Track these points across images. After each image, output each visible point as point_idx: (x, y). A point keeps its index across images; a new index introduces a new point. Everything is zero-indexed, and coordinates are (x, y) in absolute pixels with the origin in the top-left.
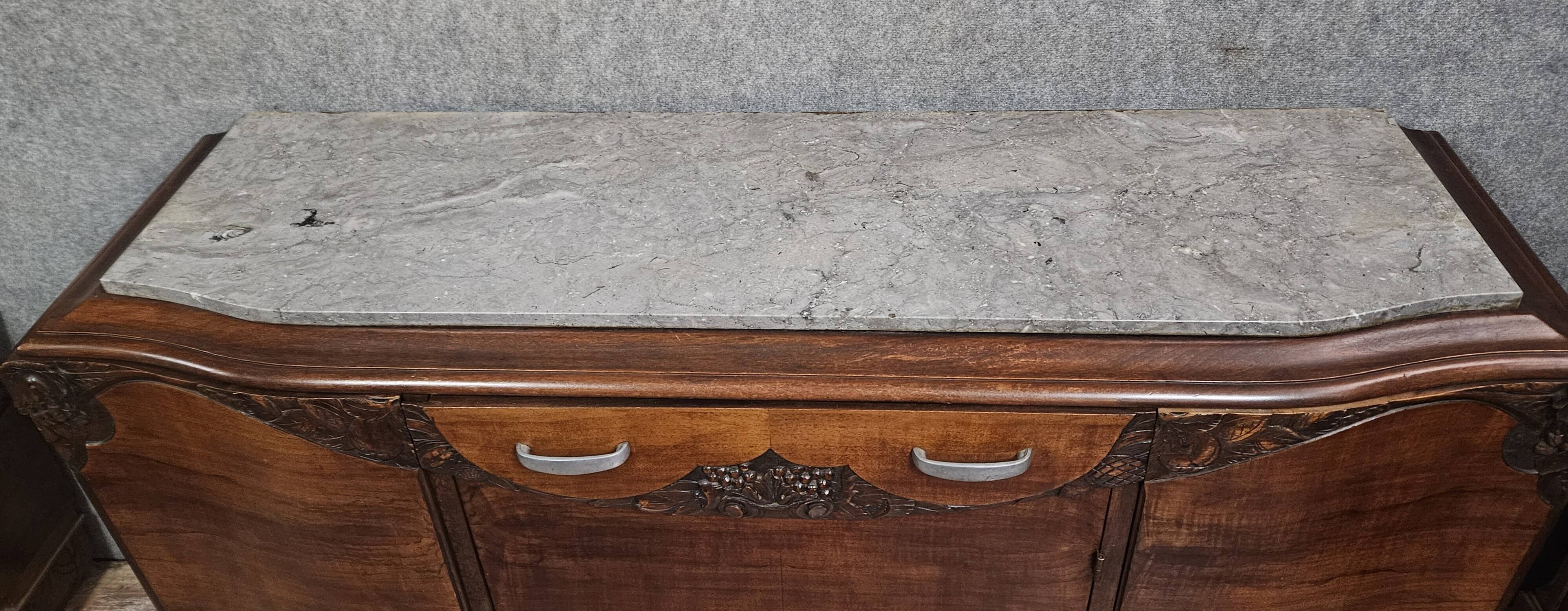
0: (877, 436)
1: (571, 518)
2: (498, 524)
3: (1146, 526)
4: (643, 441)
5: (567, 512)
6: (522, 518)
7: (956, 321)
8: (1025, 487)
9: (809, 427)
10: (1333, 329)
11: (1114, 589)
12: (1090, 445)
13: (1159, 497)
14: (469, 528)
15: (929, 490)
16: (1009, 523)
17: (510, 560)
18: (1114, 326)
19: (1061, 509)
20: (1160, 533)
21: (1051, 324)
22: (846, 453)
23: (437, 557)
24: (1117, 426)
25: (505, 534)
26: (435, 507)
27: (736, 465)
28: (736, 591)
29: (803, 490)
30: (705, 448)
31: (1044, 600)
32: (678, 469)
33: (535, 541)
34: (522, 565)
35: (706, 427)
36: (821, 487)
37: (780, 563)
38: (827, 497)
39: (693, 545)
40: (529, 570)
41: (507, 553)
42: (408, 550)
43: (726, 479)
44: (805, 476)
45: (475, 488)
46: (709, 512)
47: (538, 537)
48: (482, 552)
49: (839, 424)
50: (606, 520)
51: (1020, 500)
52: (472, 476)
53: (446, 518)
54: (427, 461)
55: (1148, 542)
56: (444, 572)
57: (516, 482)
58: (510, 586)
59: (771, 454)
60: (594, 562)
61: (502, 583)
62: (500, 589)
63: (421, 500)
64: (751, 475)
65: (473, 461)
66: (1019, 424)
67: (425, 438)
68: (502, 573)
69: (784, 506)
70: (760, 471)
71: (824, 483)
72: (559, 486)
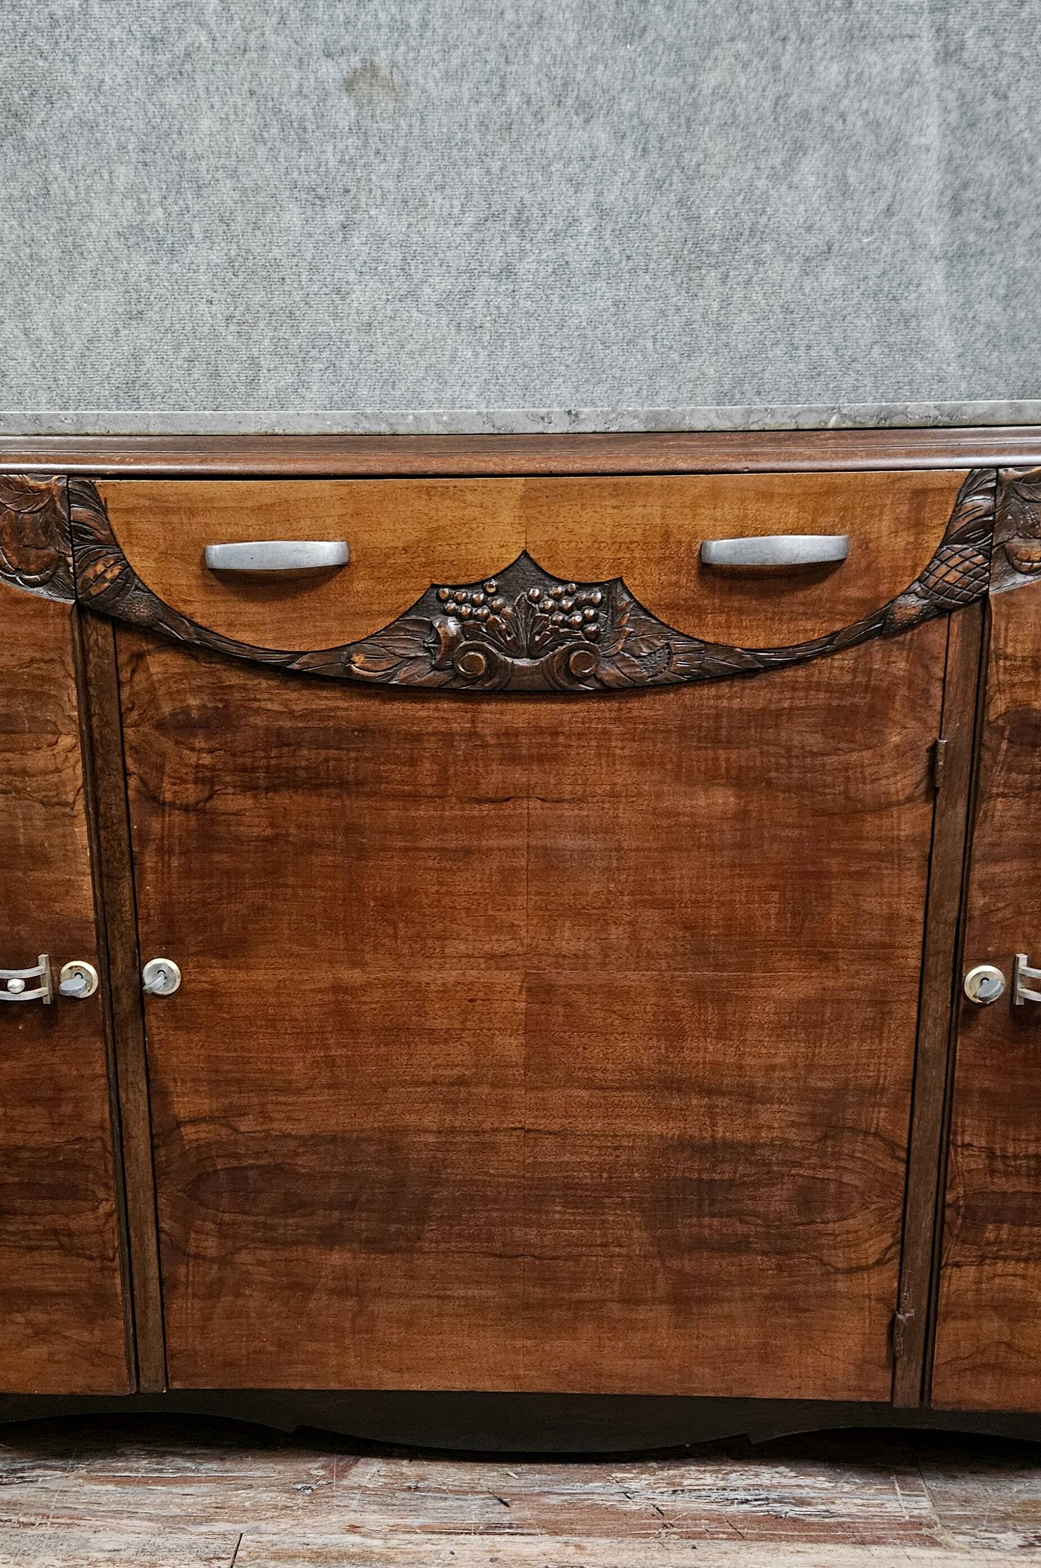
0: (657, 521)
1: (257, 712)
2: (160, 726)
3: (997, 674)
4: (366, 539)
5: (256, 700)
6: (195, 714)
7: (748, 413)
8: (841, 607)
9: (575, 509)
11: (961, 809)
12: (917, 525)
13: (1008, 618)
14: (122, 733)
15: (722, 619)
16: (822, 695)
17: (168, 796)
18: (937, 413)
19: (889, 663)
20: (1014, 685)
21: (860, 415)
22: (620, 555)
23: (75, 774)
24: (950, 489)
25: (168, 745)
26: (84, 684)
27: (480, 585)
28: (467, 852)
29: (564, 624)
30: (443, 550)
31: (875, 846)
32: (407, 591)
33: (206, 759)
34: (186, 809)
35: (445, 512)
36: (587, 620)
37: (527, 792)
38: (595, 637)
39: (413, 762)
40: (193, 816)
41: (166, 785)
42: (38, 760)
43: (465, 609)
44: (567, 603)
45: (139, 657)
46: (441, 676)
47: (211, 751)
48: (133, 782)
49: (613, 502)
50: (305, 715)
51: (838, 633)
52: (142, 611)
53: (95, 709)
54: (87, 585)
55: (1000, 704)
56: (80, 806)
57: (198, 620)
58: (161, 851)
59: (525, 561)
60: (283, 800)
61: (152, 847)
62: (150, 860)
63: (69, 659)
64: (499, 601)
65: (147, 581)
66: (832, 490)
67: (91, 542)
68: (156, 826)
69: (538, 662)
70: (510, 597)
71: (591, 612)
72: (251, 627)
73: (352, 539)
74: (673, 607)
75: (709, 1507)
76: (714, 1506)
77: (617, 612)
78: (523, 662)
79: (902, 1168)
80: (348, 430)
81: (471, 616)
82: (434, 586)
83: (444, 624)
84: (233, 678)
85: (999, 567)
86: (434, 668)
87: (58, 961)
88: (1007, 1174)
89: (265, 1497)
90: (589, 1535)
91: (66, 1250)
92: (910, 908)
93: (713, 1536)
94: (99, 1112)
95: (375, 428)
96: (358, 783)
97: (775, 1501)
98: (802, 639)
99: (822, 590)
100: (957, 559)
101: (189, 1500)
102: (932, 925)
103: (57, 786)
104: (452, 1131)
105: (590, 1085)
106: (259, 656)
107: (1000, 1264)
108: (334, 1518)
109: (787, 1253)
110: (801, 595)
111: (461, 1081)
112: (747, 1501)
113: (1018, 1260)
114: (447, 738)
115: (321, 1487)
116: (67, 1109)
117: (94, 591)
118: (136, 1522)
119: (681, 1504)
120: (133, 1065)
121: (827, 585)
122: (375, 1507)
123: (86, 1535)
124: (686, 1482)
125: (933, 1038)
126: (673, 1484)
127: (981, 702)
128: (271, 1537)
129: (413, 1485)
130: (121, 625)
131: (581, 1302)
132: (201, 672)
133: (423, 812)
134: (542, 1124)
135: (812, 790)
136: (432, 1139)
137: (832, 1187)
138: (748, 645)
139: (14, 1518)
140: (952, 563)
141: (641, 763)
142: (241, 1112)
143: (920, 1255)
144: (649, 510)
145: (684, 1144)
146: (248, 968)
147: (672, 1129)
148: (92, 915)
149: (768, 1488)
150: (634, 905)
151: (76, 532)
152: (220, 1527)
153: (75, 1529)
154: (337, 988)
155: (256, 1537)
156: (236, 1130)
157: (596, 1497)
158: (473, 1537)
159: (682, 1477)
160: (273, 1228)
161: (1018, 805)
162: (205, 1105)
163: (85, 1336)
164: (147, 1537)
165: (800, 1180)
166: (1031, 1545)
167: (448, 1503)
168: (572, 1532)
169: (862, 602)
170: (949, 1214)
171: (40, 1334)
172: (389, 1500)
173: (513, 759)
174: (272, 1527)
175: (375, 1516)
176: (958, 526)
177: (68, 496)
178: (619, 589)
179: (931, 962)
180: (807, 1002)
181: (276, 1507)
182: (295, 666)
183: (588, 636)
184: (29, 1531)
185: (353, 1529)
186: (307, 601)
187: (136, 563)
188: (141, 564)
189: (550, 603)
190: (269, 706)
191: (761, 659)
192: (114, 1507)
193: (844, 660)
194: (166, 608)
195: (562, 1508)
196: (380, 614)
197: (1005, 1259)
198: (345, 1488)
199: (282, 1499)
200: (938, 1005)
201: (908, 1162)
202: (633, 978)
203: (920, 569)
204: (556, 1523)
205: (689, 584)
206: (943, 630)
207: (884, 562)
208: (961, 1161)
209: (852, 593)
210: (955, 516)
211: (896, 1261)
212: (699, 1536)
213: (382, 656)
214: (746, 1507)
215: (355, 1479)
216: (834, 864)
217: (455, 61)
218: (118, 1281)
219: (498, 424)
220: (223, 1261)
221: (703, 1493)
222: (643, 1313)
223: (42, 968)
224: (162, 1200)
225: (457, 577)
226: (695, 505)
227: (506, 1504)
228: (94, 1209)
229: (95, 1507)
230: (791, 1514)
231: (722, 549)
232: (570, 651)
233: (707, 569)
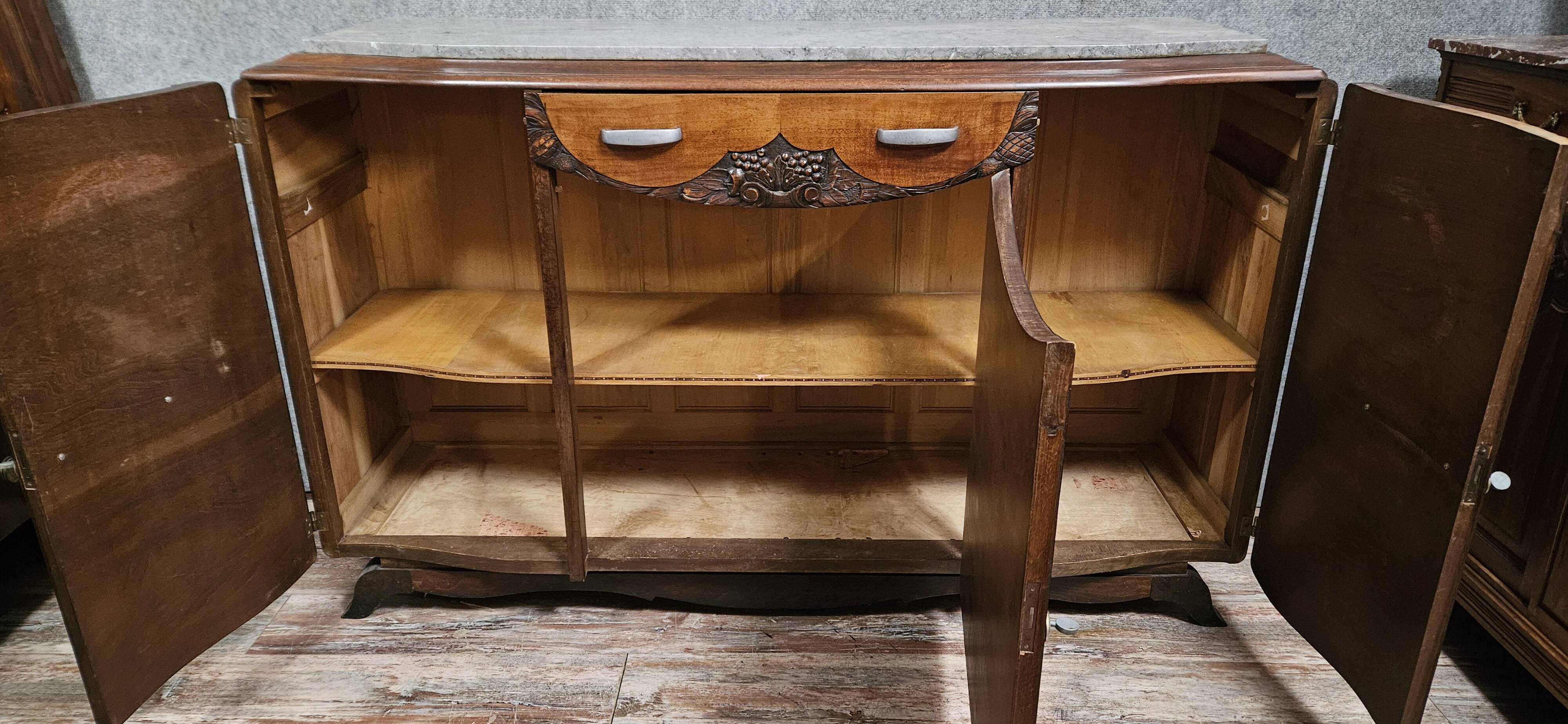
0: (853, 117)
4: (692, 127)
7: (906, 51)
8: (954, 165)
9: (808, 110)
10: (1150, 53)
12: (996, 122)
15: (889, 171)
18: (1010, 52)
21: (969, 51)
22: (833, 136)
24: (1014, 103)
27: (755, 151)
29: (801, 173)
30: (735, 132)
32: (714, 155)
35: (737, 112)
36: (814, 171)
38: (819, 180)
43: (747, 165)
44: (803, 162)
46: (733, 201)
49: (829, 107)
51: (952, 178)
52: (566, 164)
54: (534, 150)
57: (597, 169)
59: (780, 138)
64: (765, 160)
65: (569, 148)
66: (950, 102)
67: (537, 127)
69: (787, 194)
70: (772, 158)
71: (816, 167)
72: (627, 173)
73: (684, 125)
74: (862, 164)
75: (880, 636)
76: (883, 636)
77: (831, 166)
78: (779, 193)
80: (679, 58)
81: (750, 168)
82: (729, 152)
83: (735, 172)
86: (730, 196)
89: (639, 634)
90: (815, 652)
93: (882, 651)
95: (695, 57)
97: (916, 632)
98: (933, 182)
99: (944, 156)
100: (1017, 140)
101: (597, 636)
106: (631, 190)
108: (678, 644)
110: (932, 159)
112: (900, 633)
115: (668, 629)
117: (539, 154)
118: (570, 648)
119: (865, 634)
121: (946, 153)
122: (699, 639)
123: (542, 655)
124: (868, 624)
126: (861, 625)
128: (644, 655)
129: (719, 627)
130: (554, 172)
138: (903, 185)
139: (502, 647)
140: (1015, 141)
144: (848, 111)
149: (912, 626)
151: (527, 120)
152: (615, 650)
153: (537, 652)
155: (635, 655)
157: (819, 632)
158: (753, 654)
159: (866, 620)
164: (577, 656)
166: (1051, 654)
167: (739, 636)
168: (806, 650)
169: (965, 162)
172: (707, 635)
174: (644, 650)
175: (699, 644)
176: (1018, 122)
178: (832, 154)
181: (645, 639)
182: (651, 195)
183: (814, 179)
184: (512, 654)
185: (688, 650)
186: (658, 160)
187: (563, 138)
189: (794, 161)
191: (910, 192)
192: (556, 641)
194: (581, 164)
195: (800, 638)
196: (700, 167)
198: (683, 629)
199: (648, 635)
203: (997, 145)
204: (797, 645)
205: (871, 153)
207: (977, 141)
209: (961, 157)
210: (1016, 117)
212: (874, 651)
213: (700, 190)
214: (900, 636)
215: (688, 624)
219: (765, 55)
221: (877, 629)
225: (743, 147)
226: (874, 110)
227: (770, 636)
229: (546, 641)
230: (924, 639)
231: (889, 135)
232: (805, 187)
233: (881, 146)
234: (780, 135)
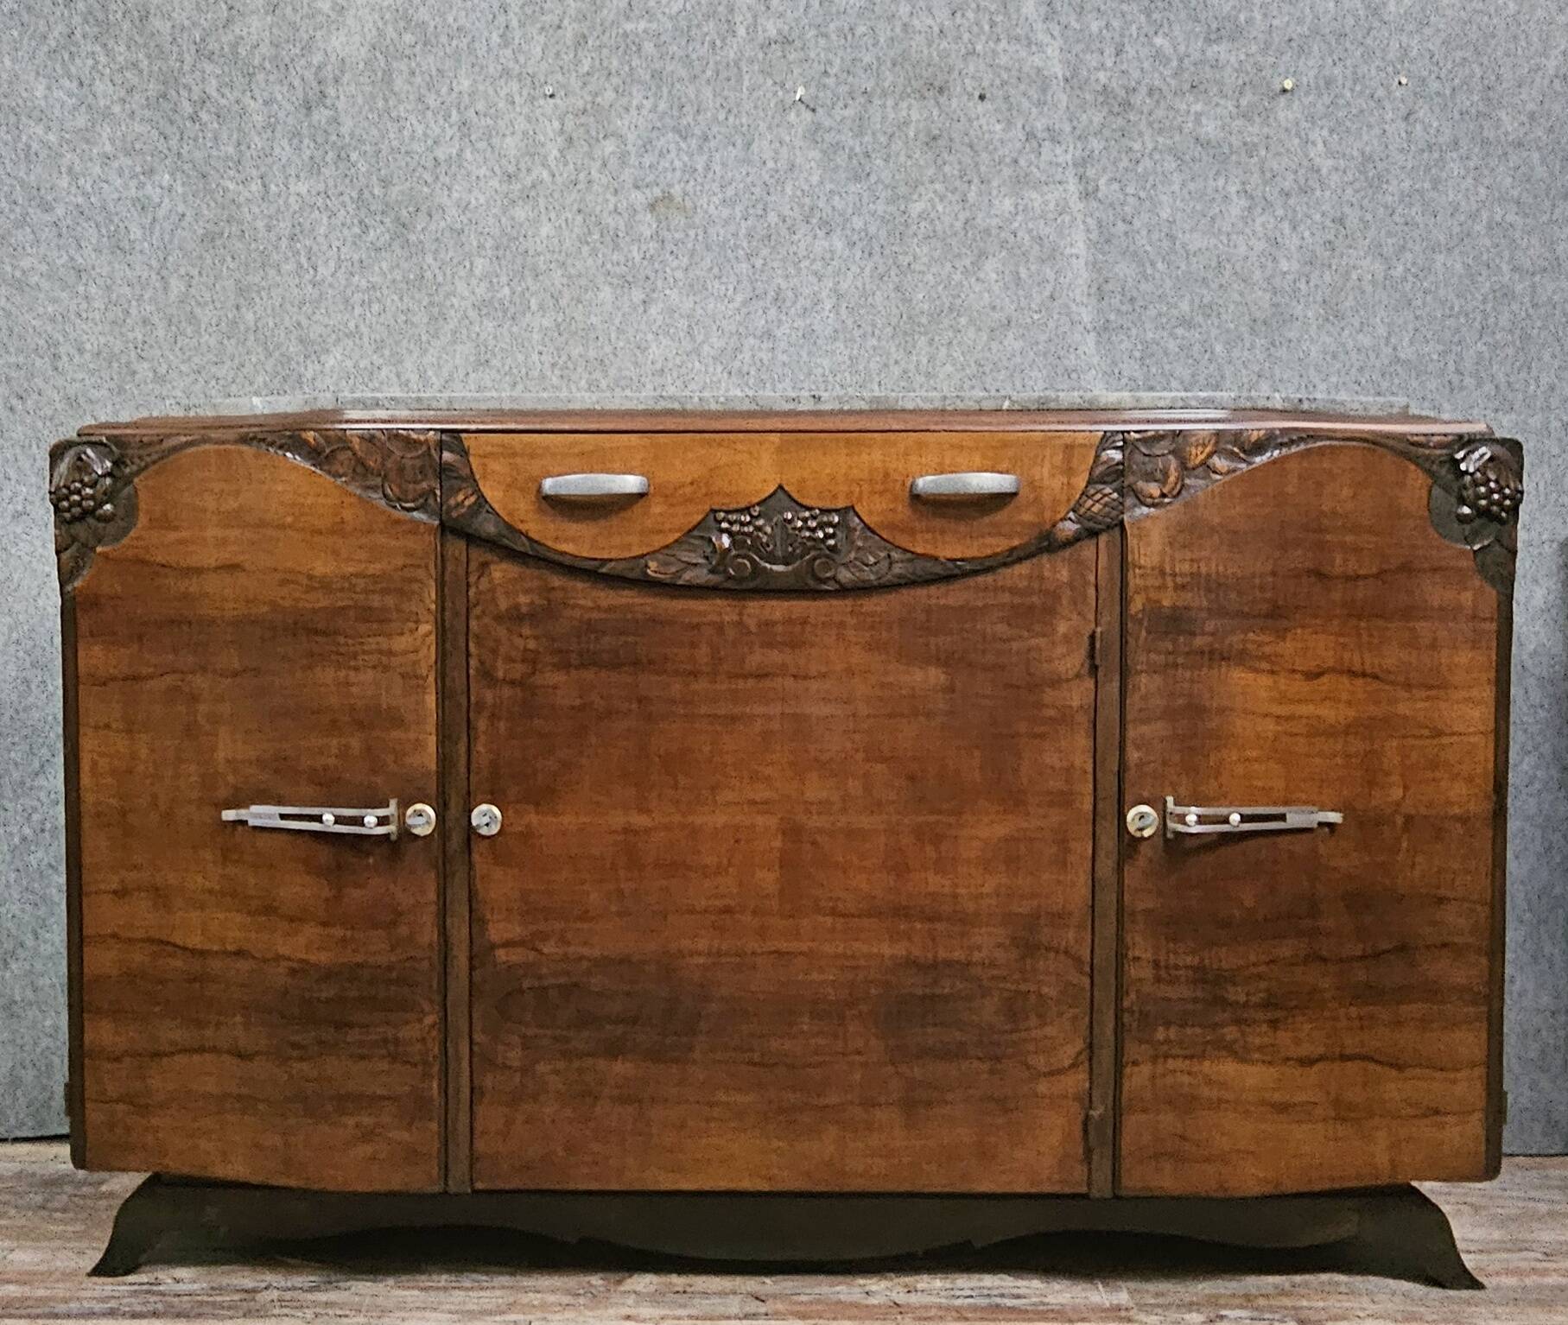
0: (879, 464)
1: (574, 607)
2: (499, 618)
3: (1135, 579)
4: (660, 475)
5: (572, 597)
6: (524, 609)
7: (944, 398)
8: (1018, 528)
9: (818, 455)
11: (1116, 684)
12: (1069, 471)
14: (467, 623)
15: (930, 536)
16: (1007, 595)
17: (500, 673)
18: (1080, 401)
19: (1055, 572)
20: (1148, 588)
21: (1027, 399)
22: (852, 488)
23: (429, 653)
24: (1091, 446)
25: (501, 632)
26: (441, 585)
27: (746, 510)
28: (733, 719)
29: (809, 538)
30: (720, 484)
31: (1051, 713)
32: (691, 514)
33: (532, 645)
34: (512, 683)
35: (722, 456)
36: (828, 537)
37: (783, 670)
38: (833, 549)
39: (693, 645)
40: (518, 690)
41: (499, 663)
42: (401, 643)
43: (736, 528)
44: (812, 524)
45: (484, 565)
46: (715, 579)
47: (536, 638)
48: (473, 662)
49: (846, 452)
50: (610, 609)
51: (1015, 548)
52: (490, 528)
53: (448, 604)
54: (450, 509)
55: (1137, 604)
56: (431, 679)
57: (531, 535)
58: (493, 717)
59: (780, 494)
60: (589, 675)
61: (486, 714)
62: (482, 724)
63: (432, 566)
64: (760, 522)
65: (496, 506)
66: (1006, 443)
67: (455, 478)
68: (489, 696)
69: (790, 568)
70: (769, 520)
71: (831, 531)
72: (573, 540)
73: (652, 476)
74: (892, 527)
75: (939, 1301)
76: (943, 1300)
77: (850, 530)
78: (779, 568)
79: (1087, 981)
81: (739, 533)
82: (712, 510)
83: (719, 538)
84: (556, 581)
85: (1129, 501)
86: (712, 571)
87: (404, 804)
88: (1170, 983)
89: (552, 1298)
90: (834, 1319)
91: (394, 1058)
92: (1083, 761)
93: (942, 1318)
94: (429, 935)
96: (650, 662)
97: (996, 1296)
98: (989, 552)
99: (1000, 516)
100: (1100, 495)
101: (484, 1301)
102: (1099, 775)
103: (415, 663)
104: (719, 954)
105: (834, 912)
106: (577, 563)
107: (1170, 1061)
108: (611, 1311)
109: (998, 1059)
110: (987, 520)
111: (727, 910)
112: (971, 1297)
113: (1186, 1057)
114: (720, 628)
115: (601, 1292)
116: (403, 930)
117: (455, 514)
118: (438, 1314)
119: (915, 1299)
120: (458, 892)
121: (1007, 510)
123: (394, 1322)
124: (919, 1285)
125: (1106, 866)
126: (908, 1287)
127: (1124, 601)
128: (556, 1323)
130: (472, 539)
131: (827, 1106)
132: (533, 577)
133: (701, 685)
134: (793, 946)
135: (1003, 668)
136: (701, 960)
137: (1033, 998)
138: (950, 555)
139: (331, 1312)
140: (1096, 498)
141: (870, 647)
142: (545, 937)
143: (1106, 1056)
144: (873, 457)
145: (911, 963)
146: (556, 814)
147: (900, 950)
148: (433, 767)
149: (990, 1288)
150: (867, 760)
151: (443, 470)
152: (512, 1317)
153: (386, 1319)
154: (627, 830)
155: (543, 1323)
156: (540, 952)
159: (916, 1282)
160: (567, 1040)
161: (1158, 679)
162: (516, 931)
163: (406, 1136)
164: (448, 1323)
165: (1006, 994)
168: (819, 1318)
169: (1032, 525)
170: (1126, 1018)
171: (367, 1136)
172: (660, 1299)
173: (770, 645)
175: (647, 1310)
176: (1099, 471)
177: (441, 446)
178: (852, 513)
179: (1100, 806)
180: (1007, 840)
181: (560, 1304)
182: (604, 570)
183: (829, 548)
185: (629, 1318)
186: (616, 522)
187: (488, 493)
188: (492, 493)
189: (800, 523)
190: (582, 602)
191: (959, 567)
193: (1023, 569)
194: (509, 527)
195: (811, 1303)
196: (671, 530)
197: (1175, 1057)
198: (622, 1292)
200: (1108, 841)
201: (1092, 978)
202: (865, 822)
203: (1073, 502)
204: (805, 1312)
205: (903, 511)
206: (1093, 548)
207: (1046, 497)
208: (1133, 971)
209: (1027, 517)
210: (1095, 465)
211: (1087, 1064)
212: (929, 1319)
213: (670, 562)
216: (1022, 727)
217: (730, 192)
218: (435, 1085)
219: (761, 404)
220: (524, 1071)
221: (934, 1292)
222: (880, 1115)
223: (391, 810)
224: (475, 1016)
225: (730, 503)
226: (906, 454)
227: (762, 1301)
228: (420, 1021)
231: (926, 483)
232: (814, 559)
233: (916, 499)
234: (781, 487)
